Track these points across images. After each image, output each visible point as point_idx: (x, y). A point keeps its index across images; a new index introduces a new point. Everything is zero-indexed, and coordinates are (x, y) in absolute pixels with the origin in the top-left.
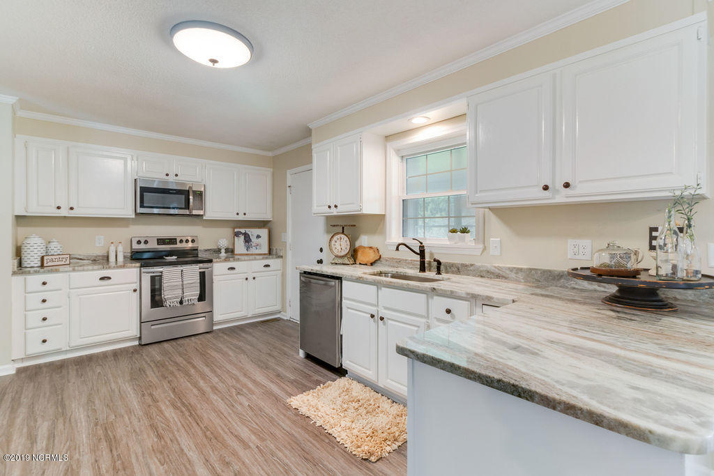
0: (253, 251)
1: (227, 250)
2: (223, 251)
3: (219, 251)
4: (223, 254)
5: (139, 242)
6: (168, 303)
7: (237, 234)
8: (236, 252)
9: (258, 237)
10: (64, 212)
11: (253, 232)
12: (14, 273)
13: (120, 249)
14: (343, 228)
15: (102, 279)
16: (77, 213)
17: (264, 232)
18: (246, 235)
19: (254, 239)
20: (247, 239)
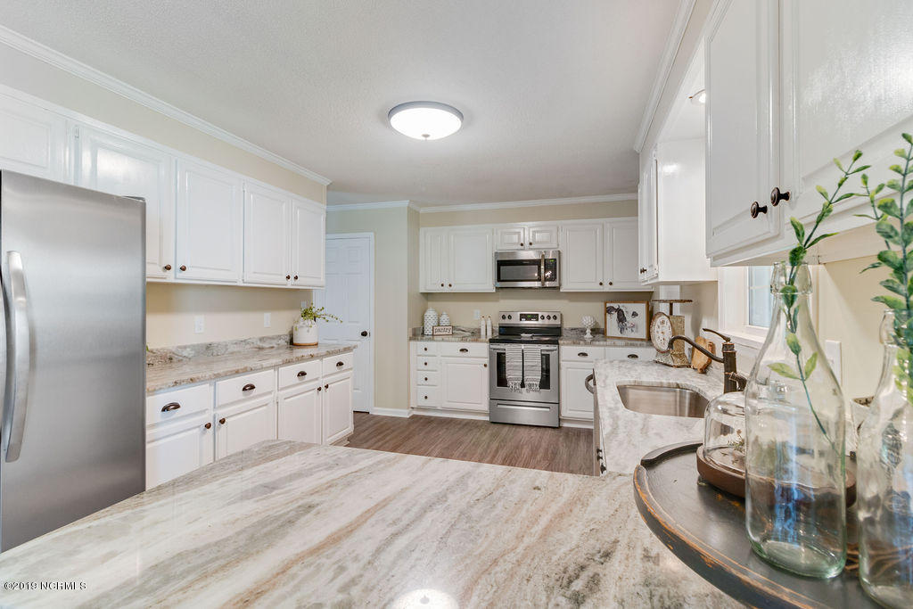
0: (628, 334)
1: (595, 331)
2: (588, 331)
3: (583, 331)
4: (588, 335)
5: (504, 317)
6: (510, 383)
7: (609, 310)
8: (609, 334)
9: (635, 314)
10: (446, 289)
11: (629, 308)
12: (410, 339)
13: (489, 323)
14: (671, 305)
15: (462, 350)
16: (455, 289)
17: (641, 308)
18: (619, 311)
19: (629, 318)
20: (621, 318)
